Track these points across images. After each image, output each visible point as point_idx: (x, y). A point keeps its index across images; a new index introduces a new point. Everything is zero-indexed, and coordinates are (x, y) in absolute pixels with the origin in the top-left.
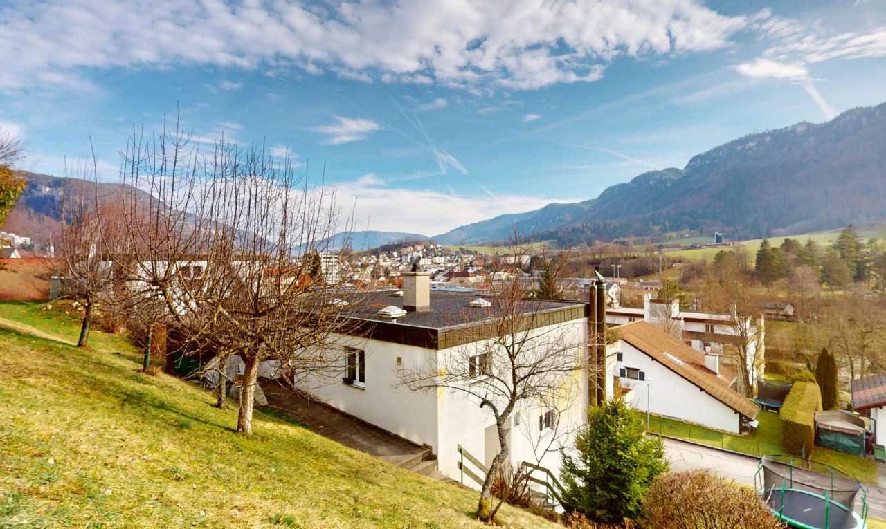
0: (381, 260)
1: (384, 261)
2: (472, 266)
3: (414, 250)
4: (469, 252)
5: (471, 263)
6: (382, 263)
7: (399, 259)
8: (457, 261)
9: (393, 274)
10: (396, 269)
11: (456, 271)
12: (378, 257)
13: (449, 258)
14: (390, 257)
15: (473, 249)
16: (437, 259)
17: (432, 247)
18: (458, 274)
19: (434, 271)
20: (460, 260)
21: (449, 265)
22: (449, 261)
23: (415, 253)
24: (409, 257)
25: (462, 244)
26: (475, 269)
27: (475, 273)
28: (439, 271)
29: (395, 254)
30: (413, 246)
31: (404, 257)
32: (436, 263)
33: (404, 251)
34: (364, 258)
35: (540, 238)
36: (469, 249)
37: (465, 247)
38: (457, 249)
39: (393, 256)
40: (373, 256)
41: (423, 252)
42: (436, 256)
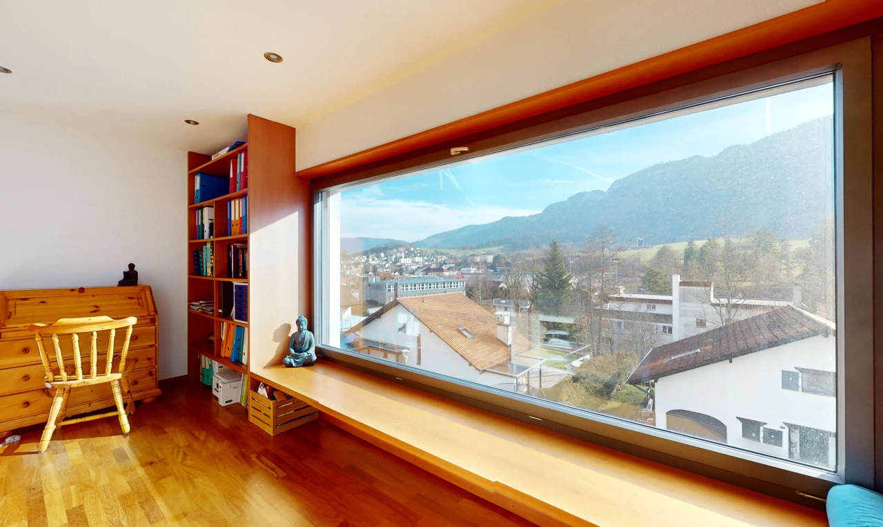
0: (370, 259)
1: (373, 260)
2: (445, 264)
3: (398, 251)
4: (442, 254)
5: (444, 262)
6: (371, 262)
7: (385, 258)
8: (433, 261)
9: (380, 270)
10: (383, 267)
11: (432, 267)
12: (368, 257)
13: (426, 258)
14: (378, 257)
15: (445, 251)
16: (417, 259)
17: (412, 249)
18: (435, 270)
19: (414, 268)
20: (435, 259)
21: (426, 263)
22: (426, 261)
23: (399, 254)
24: (394, 257)
25: (437, 248)
26: (448, 266)
27: (449, 269)
28: (419, 268)
29: (382, 255)
30: (397, 249)
31: (389, 257)
32: (415, 262)
33: (389, 252)
34: (357, 258)
35: (498, 243)
36: (442, 251)
37: (439, 250)
38: (433, 251)
39: (381, 257)
40: (364, 257)
41: (405, 254)
42: (415, 256)
